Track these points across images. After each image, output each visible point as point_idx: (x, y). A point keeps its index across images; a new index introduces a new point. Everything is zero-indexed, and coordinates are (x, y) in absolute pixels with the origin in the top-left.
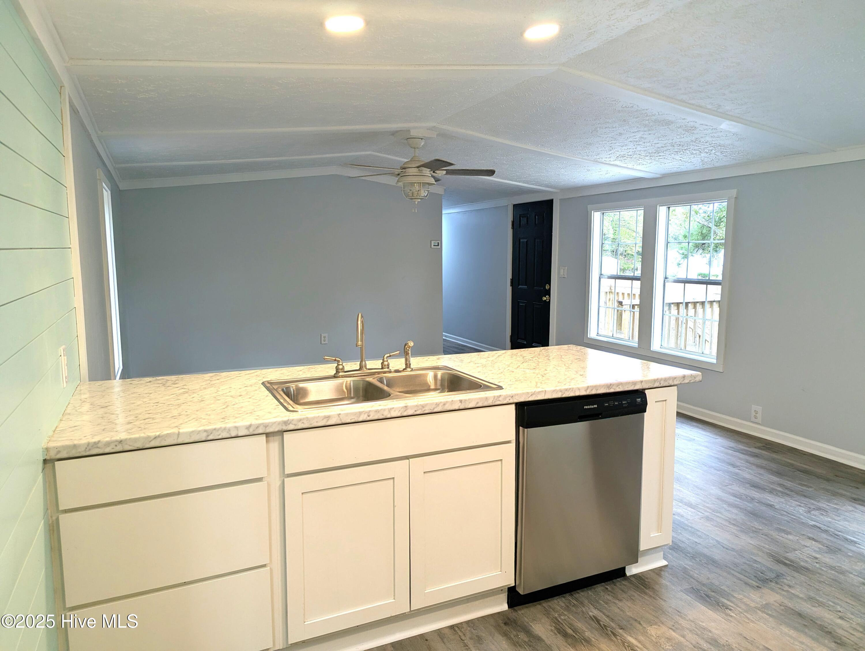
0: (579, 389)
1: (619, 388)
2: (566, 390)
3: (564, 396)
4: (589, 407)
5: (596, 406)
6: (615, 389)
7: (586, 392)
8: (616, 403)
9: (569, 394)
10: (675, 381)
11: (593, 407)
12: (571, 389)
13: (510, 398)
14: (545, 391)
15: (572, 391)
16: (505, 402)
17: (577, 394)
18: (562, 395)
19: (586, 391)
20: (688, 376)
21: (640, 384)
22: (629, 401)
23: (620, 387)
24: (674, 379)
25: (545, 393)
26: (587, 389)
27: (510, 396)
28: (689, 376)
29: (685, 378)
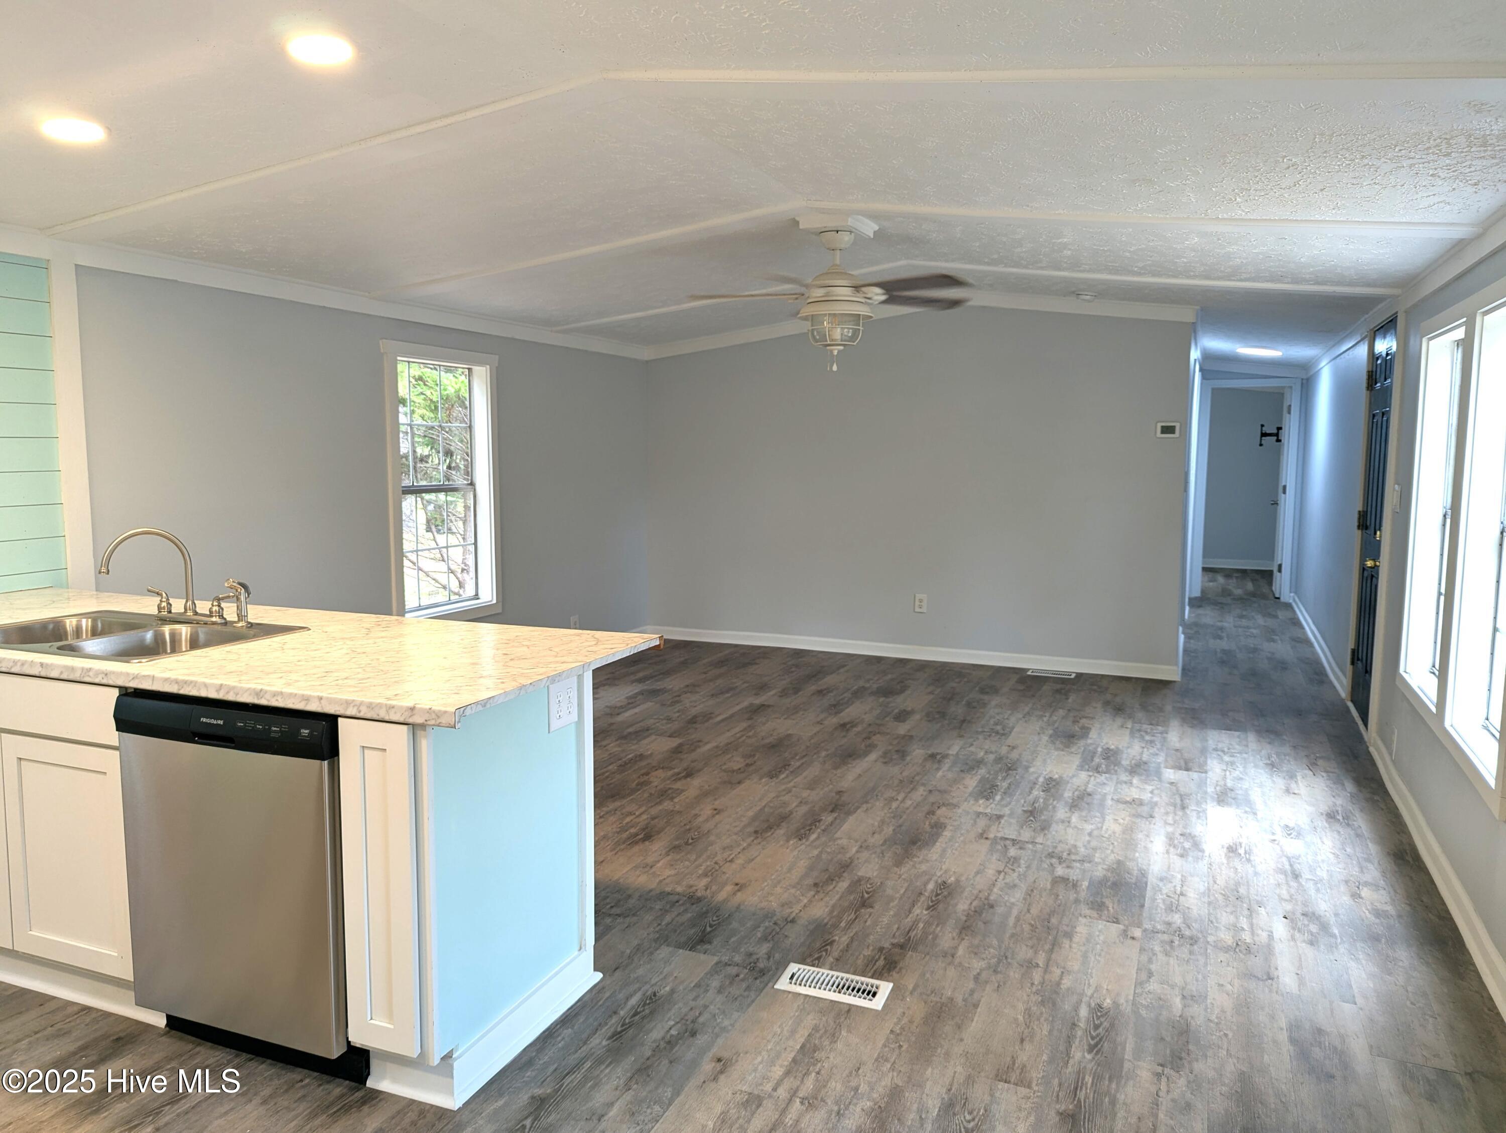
0: (206, 686)
1: (277, 700)
2: (186, 682)
3: (182, 692)
4: (208, 721)
5: (221, 722)
6: (268, 701)
7: (218, 694)
8: (258, 727)
9: (190, 691)
10: (392, 712)
11: (215, 722)
12: (194, 684)
13: (103, 675)
14: (153, 677)
15: (195, 686)
16: (97, 681)
17: (203, 693)
18: (179, 690)
19: (218, 691)
20: (422, 710)
21: (318, 703)
22: (285, 728)
23: (279, 698)
24: (390, 708)
25: (153, 680)
26: (220, 689)
27: (103, 673)
28: (426, 709)
29: (415, 712)
